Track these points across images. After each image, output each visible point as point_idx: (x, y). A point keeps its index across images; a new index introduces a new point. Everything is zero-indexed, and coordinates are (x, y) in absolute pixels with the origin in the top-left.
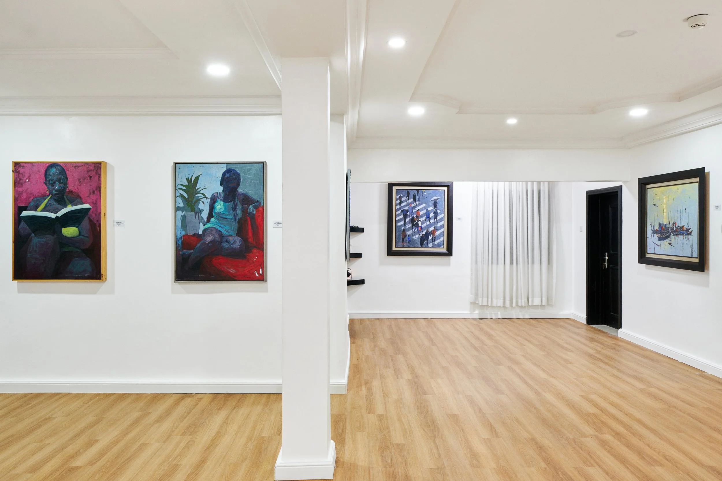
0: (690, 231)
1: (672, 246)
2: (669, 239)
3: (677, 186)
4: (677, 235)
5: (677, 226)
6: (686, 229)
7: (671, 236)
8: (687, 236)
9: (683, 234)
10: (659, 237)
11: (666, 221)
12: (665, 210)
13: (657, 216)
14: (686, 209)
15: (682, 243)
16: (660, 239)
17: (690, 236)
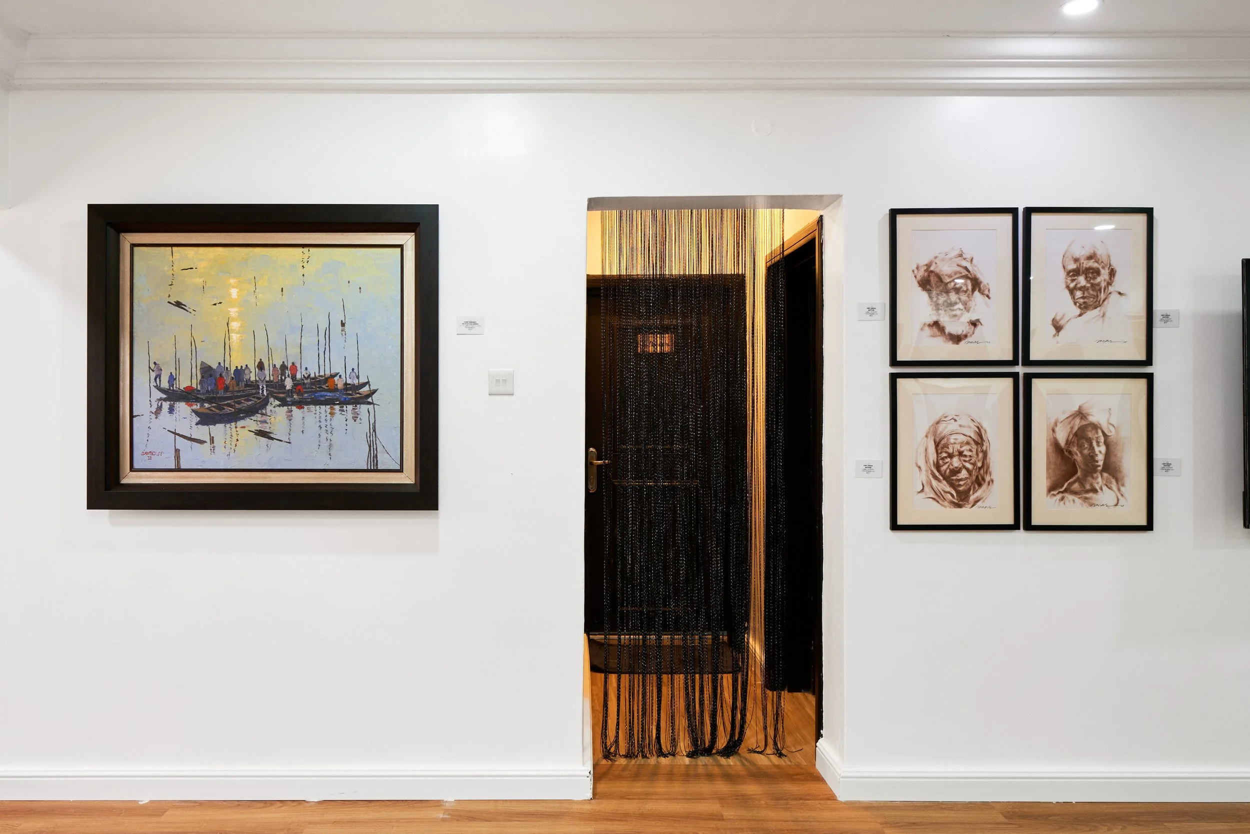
0: (365, 390)
1: (272, 439)
2: (258, 417)
3: (301, 250)
4: (300, 404)
5: (299, 376)
6: (346, 384)
7: (269, 408)
8: (350, 407)
9: (330, 402)
10: (202, 410)
11: (237, 361)
12: (234, 325)
13: (193, 343)
14: (343, 325)
15: (324, 428)
16: (205, 419)
17: (363, 408)
